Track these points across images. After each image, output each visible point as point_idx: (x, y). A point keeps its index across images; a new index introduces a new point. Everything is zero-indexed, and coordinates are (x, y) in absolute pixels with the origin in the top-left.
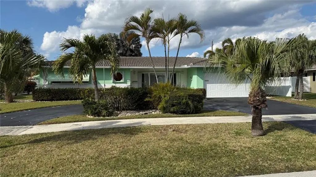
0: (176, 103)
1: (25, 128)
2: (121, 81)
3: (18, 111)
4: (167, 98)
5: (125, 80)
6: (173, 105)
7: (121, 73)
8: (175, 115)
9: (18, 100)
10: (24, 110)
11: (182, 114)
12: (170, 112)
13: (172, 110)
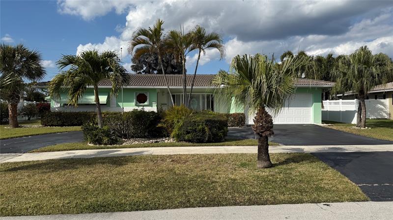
0: (190, 129)
1: (13, 155)
2: (146, 103)
3: (17, 137)
4: (181, 123)
5: (149, 103)
6: (188, 133)
7: (145, 94)
8: (191, 144)
9: (25, 125)
10: (25, 136)
11: (198, 143)
12: (185, 141)
13: (186, 138)
